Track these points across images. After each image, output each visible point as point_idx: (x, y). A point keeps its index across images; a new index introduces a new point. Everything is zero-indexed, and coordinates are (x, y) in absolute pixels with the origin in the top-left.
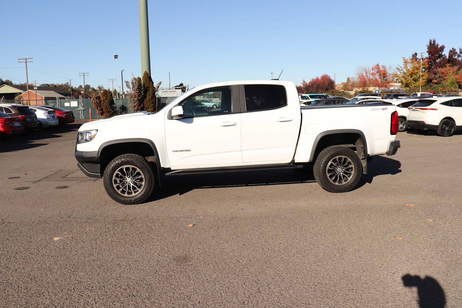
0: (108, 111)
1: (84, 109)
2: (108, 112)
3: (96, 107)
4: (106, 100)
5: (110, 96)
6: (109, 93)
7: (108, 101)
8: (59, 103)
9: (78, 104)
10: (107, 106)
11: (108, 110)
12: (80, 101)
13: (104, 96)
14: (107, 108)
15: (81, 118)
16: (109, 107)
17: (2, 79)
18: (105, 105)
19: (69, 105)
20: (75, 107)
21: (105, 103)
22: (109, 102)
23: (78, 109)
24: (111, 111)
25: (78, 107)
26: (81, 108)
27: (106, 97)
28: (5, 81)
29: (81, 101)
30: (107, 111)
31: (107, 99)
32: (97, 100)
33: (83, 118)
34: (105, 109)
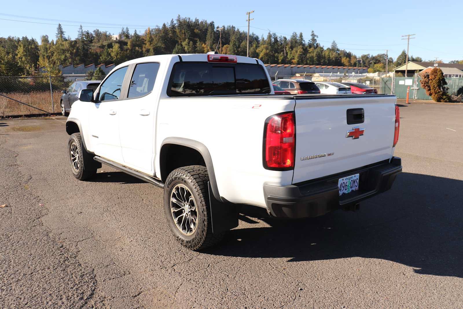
0: (436, 92)
1: (418, 88)
2: (436, 94)
3: (424, 87)
4: (434, 79)
5: (440, 75)
6: (439, 72)
7: (436, 80)
8: (394, 81)
9: (413, 82)
10: (435, 86)
11: (436, 90)
12: (415, 79)
13: (433, 74)
14: (435, 89)
15: (414, 98)
16: (438, 87)
17: (413, 57)
18: (433, 85)
19: (404, 84)
20: (409, 86)
21: (433, 83)
22: (437, 82)
23: (412, 88)
24: (439, 92)
25: (412, 86)
26: (415, 87)
27: (435, 76)
28: (416, 58)
29: (417, 79)
30: (434, 92)
31: (436, 78)
32: (426, 79)
33: (416, 98)
34: (433, 90)
